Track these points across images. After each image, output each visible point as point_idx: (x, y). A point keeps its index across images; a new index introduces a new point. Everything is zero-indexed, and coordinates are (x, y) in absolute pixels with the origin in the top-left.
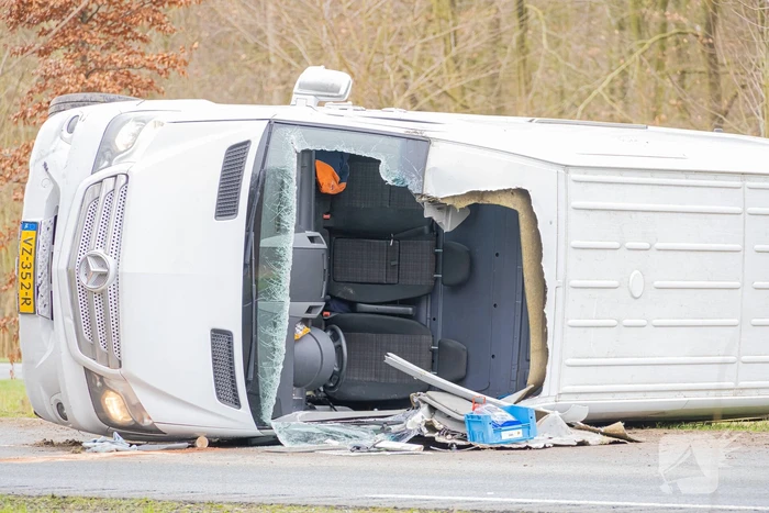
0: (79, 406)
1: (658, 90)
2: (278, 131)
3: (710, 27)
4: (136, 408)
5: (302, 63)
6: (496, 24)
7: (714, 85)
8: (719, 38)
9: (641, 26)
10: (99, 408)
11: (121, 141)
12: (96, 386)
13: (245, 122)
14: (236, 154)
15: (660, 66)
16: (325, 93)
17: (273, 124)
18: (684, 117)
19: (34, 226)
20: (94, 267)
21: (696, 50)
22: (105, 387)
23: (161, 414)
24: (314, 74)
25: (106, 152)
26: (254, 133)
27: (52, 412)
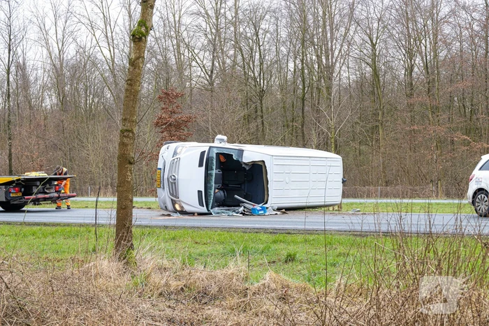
0: (170, 206)
1: (292, 140)
2: (212, 149)
3: (302, 126)
4: (182, 207)
5: (217, 134)
6: (257, 126)
7: (303, 138)
8: (304, 129)
9: (288, 126)
10: (174, 207)
11: (178, 151)
12: (174, 203)
13: (204, 147)
14: (203, 154)
15: (292, 134)
16: (222, 140)
17: (210, 147)
18: (297, 145)
19: (160, 169)
20: (173, 177)
21: (299, 131)
22: (175, 203)
23: (187, 208)
24: (219, 136)
25: (175, 153)
26: (206, 149)
27: (164, 208)
